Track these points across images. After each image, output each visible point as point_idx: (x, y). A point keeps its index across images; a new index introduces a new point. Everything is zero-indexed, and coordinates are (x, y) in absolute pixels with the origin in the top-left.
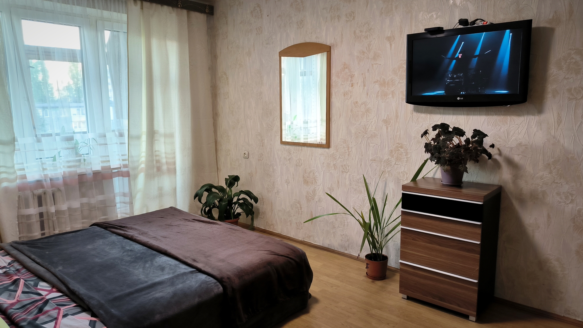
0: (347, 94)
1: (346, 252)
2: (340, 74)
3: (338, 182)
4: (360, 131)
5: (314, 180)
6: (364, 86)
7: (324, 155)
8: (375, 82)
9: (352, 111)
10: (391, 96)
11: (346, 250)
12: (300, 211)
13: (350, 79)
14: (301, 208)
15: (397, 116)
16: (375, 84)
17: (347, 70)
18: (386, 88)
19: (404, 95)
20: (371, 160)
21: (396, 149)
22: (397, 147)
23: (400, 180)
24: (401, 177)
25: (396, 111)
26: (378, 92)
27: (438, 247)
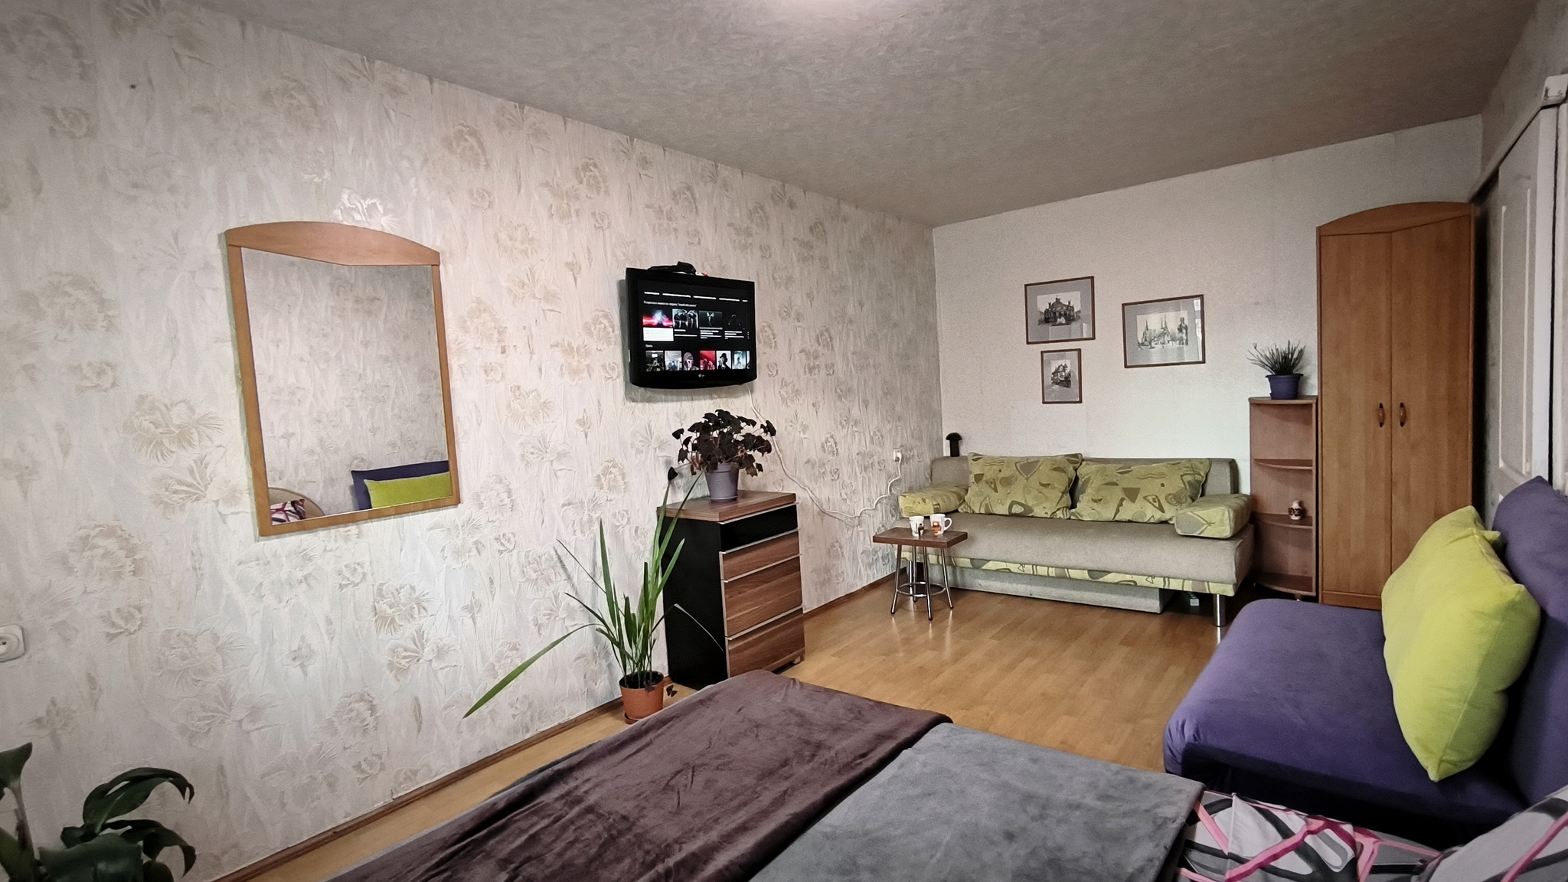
0: (492, 370)
1: (528, 736)
2: (468, 324)
3: (491, 581)
4: (532, 450)
5: (415, 606)
6: (532, 353)
7: (443, 527)
8: (552, 346)
9: (509, 406)
10: (586, 374)
11: (527, 731)
12: (370, 720)
13: (496, 336)
14: (373, 709)
15: (600, 413)
16: (553, 350)
17: (485, 316)
18: (576, 358)
19: (608, 373)
20: (563, 505)
21: (606, 471)
22: (607, 468)
23: (619, 526)
24: (618, 521)
25: (598, 401)
26: (562, 365)
27: (764, 586)
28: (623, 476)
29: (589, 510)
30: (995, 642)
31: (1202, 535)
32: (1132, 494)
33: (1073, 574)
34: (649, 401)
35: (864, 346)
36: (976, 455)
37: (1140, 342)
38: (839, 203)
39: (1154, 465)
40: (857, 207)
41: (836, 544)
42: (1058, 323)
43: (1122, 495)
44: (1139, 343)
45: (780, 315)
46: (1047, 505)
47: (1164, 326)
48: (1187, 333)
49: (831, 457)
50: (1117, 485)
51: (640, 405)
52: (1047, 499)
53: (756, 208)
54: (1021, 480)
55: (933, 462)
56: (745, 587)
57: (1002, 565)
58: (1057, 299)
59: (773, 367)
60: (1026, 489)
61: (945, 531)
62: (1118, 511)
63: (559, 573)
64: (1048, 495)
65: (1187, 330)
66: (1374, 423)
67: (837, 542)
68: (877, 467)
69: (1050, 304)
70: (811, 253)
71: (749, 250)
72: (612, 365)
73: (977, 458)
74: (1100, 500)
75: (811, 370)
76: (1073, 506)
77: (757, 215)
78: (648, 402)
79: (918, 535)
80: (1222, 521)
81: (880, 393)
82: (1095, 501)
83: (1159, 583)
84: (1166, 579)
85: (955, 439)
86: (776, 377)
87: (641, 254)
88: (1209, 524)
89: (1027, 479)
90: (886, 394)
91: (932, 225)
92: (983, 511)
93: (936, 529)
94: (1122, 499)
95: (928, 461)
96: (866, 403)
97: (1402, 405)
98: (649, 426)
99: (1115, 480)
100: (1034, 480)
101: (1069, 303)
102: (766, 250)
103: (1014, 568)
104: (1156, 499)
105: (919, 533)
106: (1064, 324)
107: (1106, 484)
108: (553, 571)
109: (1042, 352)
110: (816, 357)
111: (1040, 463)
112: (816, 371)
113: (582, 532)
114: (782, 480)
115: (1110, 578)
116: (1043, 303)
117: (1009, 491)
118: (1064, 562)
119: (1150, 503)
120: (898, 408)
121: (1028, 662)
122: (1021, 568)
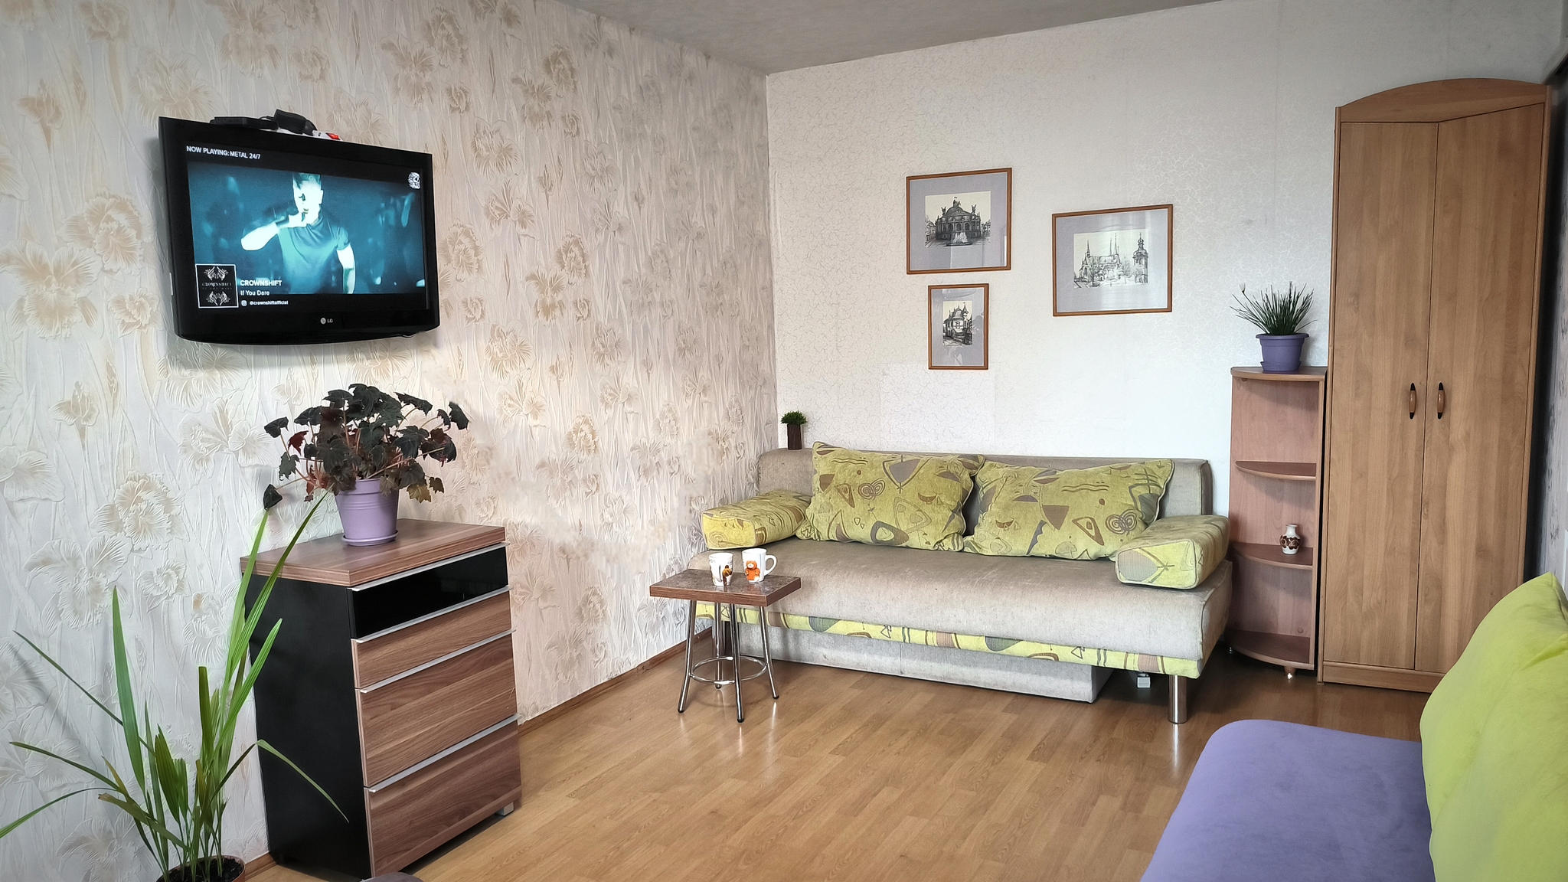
10: (78, 317)
15: (113, 390)
18: (54, 287)
19: (128, 314)
20: (31, 566)
21: (130, 498)
22: (131, 492)
23: (159, 597)
24: (158, 587)
25: (109, 368)
26: (22, 300)
27: (444, 691)
28: (168, 504)
29: (91, 571)
30: (839, 759)
31: (1155, 584)
32: (1056, 515)
33: (965, 642)
34: (222, 365)
35: (643, 271)
36: (826, 445)
37: (1078, 277)
38: (598, 18)
39: (1090, 469)
40: (632, 30)
41: (594, 599)
42: (955, 241)
43: (1041, 516)
44: (1075, 278)
45: (487, 214)
46: (930, 529)
47: (1114, 252)
48: (1146, 263)
49: (583, 456)
50: (1034, 500)
51: (201, 374)
52: (929, 521)
53: (439, 19)
54: (892, 489)
55: (761, 457)
56: (404, 696)
57: (857, 628)
58: (954, 202)
59: (475, 307)
60: (898, 506)
61: (766, 577)
62: (1034, 542)
63: (23, 694)
64: (930, 515)
65: (1146, 259)
66: (1402, 412)
67: (594, 594)
68: (667, 468)
69: (944, 210)
70: (548, 108)
71: (425, 96)
72: (137, 299)
73: (825, 449)
74: (1009, 524)
75: (547, 310)
76: (969, 532)
77: (440, 32)
78: (218, 368)
79: (722, 584)
80: (1184, 562)
81: (671, 348)
82: (1001, 525)
83: (1091, 658)
84: (1102, 652)
85: (795, 423)
86: (481, 323)
87: (196, 90)
88: (1166, 567)
89: (900, 488)
90: (682, 351)
91: (764, 71)
92: (833, 536)
93: (752, 572)
94: (1042, 524)
95: (752, 455)
96: (648, 365)
97: (1441, 387)
98: (221, 412)
99: (1032, 494)
100: (911, 489)
101: (974, 211)
102: (460, 98)
103: (875, 631)
104: (1092, 524)
105: (725, 580)
106: (965, 244)
107: (1018, 499)
108: (8, 691)
109: (930, 288)
110: (557, 289)
111: (920, 464)
112: (557, 312)
113: (76, 612)
114: (493, 498)
115: (1018, 649)
116: (934, 207)
117: (872, 506)
118: (951, 625)
119: (1083, 529)
120: (704, 374)
121: (888, 796)
122: (886, 632)
